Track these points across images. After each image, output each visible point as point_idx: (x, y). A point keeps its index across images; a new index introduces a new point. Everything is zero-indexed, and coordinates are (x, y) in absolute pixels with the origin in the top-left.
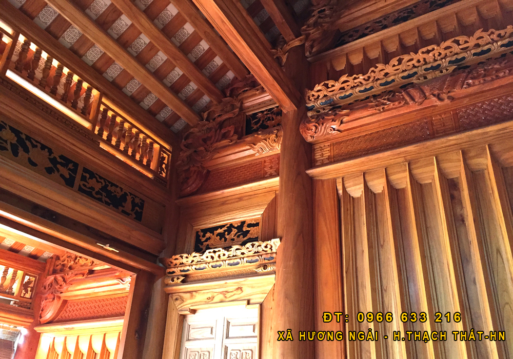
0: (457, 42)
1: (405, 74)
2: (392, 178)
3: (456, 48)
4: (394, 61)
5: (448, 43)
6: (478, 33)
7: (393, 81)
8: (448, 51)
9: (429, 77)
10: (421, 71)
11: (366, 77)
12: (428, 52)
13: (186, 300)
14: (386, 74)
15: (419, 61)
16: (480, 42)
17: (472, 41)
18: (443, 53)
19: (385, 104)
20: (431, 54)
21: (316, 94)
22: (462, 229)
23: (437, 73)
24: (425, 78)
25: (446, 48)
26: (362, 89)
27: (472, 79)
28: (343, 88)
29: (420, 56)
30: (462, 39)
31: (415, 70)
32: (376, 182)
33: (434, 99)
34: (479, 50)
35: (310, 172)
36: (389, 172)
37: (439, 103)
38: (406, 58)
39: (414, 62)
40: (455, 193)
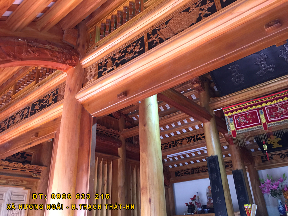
0: (99, 126)
16: (102, 129)
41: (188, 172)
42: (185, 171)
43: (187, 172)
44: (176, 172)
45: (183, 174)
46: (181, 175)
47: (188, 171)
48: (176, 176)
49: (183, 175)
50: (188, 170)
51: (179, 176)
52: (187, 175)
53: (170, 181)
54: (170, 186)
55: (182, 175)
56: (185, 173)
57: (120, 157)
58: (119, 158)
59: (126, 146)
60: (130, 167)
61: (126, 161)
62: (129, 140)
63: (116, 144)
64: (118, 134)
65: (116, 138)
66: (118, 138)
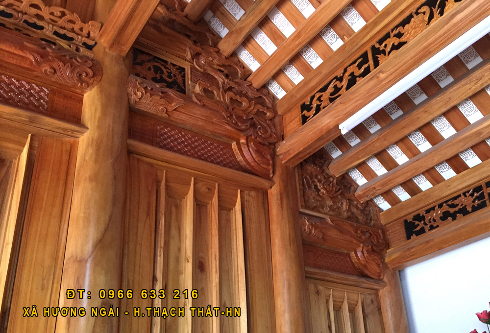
41: (457, 209)
42: (445, 208)
43: (452, 211)
44: (406, 221)
45: (437, 219)
46: (427, 228)
47: (456, 202)
48: (409, 238)
49: (438, 226)
50: (459, 196)
51: (422, 231)
52: (454, 218)
53: (387, 260)
54: (385, 279)
55: (432, 228)
56: (445, 216)
57: (87, 128)
58: (82, 133)
59: (130, 90)
60: (158, 182)
61: (130, 152)
62: (158, 76)
63: (55, 66)
64: (85, 32)
65: (66, 47)
66: (81, 49)
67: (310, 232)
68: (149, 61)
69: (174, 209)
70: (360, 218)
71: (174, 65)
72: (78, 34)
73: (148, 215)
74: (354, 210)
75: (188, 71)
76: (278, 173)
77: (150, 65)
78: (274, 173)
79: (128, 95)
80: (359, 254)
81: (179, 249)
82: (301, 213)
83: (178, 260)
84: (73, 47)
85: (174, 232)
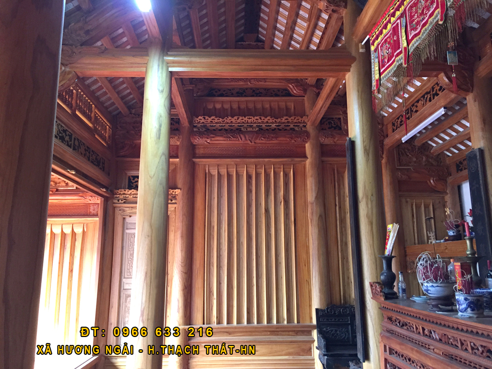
0: (261, 118)
1: (240, 125)
2: (229, 170)
3: (260, 121)
4: (236, 118)
5: (258, 118)
6: (268, 118)
7: (234, 126)
8: (257, 121)
9: (249, 129)
10: (245, 125)
11: (223, 120)
12: (250, 118)
13: (126, 211)
14: (232, 122)
15: (245, 121)
16: (268, 121)
17: (266, 120)
18: (255, 121)
19: (230, 138)
20: (250, 120)
21: (199, 121)
22: (251, 194)
23: (251, 129)
24: (247, 129)
25: (256, 119)
26: (221, 125)
27: (264, 138)
28: (212, 122)
29: (246, 119)
30: (263, 118)
31: (243, 124)
32: (223, 170)
33: (249, 141)
34: (268, 125)
35: (194, 160)
36: (228, 167)
37: (250, 143)
38: (241, 118)
39: (244, 121)
40: (250, 180)
44: (457, 163)
46: (463, 168)
48: (458, 172)
51: (462, 170)
53: (449, 182)
57: (308, 158)
58: (307, 160)
59: (320, 139)
60: (334, 170)
61: (323, 161)
62: (330, 126)
63: (296, 139)
64: (303, 121)
65: (298, 130)
66: (303, 128)
67: (402, 177)
68: (326, 121)
69: (341, 178)
70: (433, 163)
71: (336, 118)
72: (300, 123)
73: (331, 183)
74: (430, 160)
75: (342, 119)
76: (385, 153)
77: (327, 122)
78: (383, 154)
79: (320, 141)
80: (432, 181)
81: (344, 192)
82: (397, 169)
83: (344, 196)
84: (300, 129)
85: (342, 186)
